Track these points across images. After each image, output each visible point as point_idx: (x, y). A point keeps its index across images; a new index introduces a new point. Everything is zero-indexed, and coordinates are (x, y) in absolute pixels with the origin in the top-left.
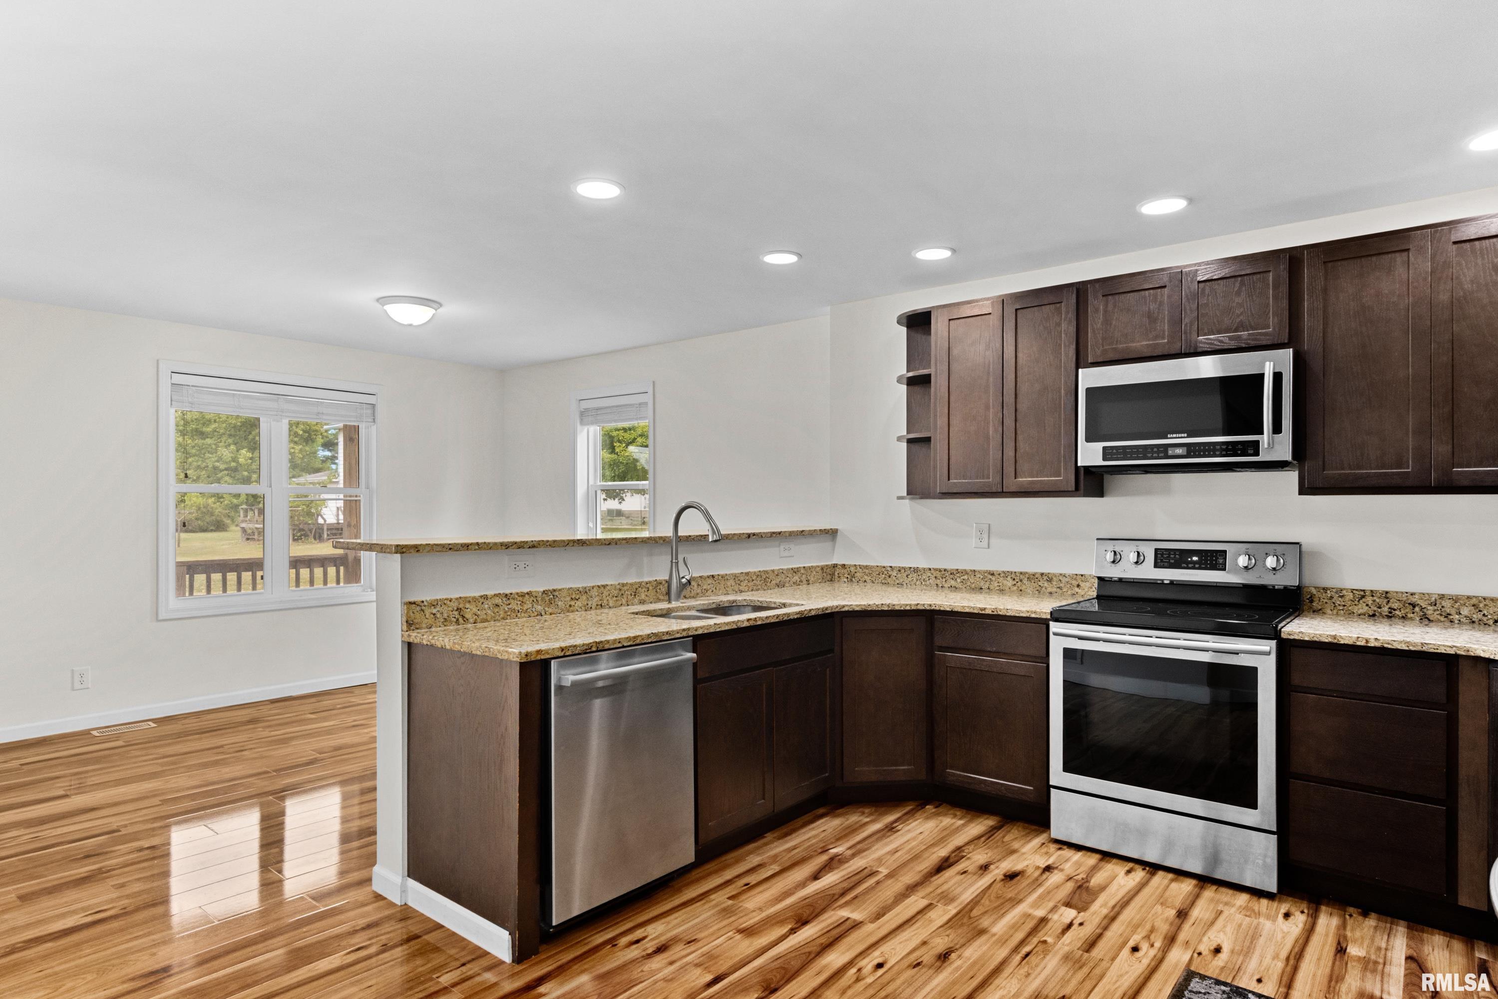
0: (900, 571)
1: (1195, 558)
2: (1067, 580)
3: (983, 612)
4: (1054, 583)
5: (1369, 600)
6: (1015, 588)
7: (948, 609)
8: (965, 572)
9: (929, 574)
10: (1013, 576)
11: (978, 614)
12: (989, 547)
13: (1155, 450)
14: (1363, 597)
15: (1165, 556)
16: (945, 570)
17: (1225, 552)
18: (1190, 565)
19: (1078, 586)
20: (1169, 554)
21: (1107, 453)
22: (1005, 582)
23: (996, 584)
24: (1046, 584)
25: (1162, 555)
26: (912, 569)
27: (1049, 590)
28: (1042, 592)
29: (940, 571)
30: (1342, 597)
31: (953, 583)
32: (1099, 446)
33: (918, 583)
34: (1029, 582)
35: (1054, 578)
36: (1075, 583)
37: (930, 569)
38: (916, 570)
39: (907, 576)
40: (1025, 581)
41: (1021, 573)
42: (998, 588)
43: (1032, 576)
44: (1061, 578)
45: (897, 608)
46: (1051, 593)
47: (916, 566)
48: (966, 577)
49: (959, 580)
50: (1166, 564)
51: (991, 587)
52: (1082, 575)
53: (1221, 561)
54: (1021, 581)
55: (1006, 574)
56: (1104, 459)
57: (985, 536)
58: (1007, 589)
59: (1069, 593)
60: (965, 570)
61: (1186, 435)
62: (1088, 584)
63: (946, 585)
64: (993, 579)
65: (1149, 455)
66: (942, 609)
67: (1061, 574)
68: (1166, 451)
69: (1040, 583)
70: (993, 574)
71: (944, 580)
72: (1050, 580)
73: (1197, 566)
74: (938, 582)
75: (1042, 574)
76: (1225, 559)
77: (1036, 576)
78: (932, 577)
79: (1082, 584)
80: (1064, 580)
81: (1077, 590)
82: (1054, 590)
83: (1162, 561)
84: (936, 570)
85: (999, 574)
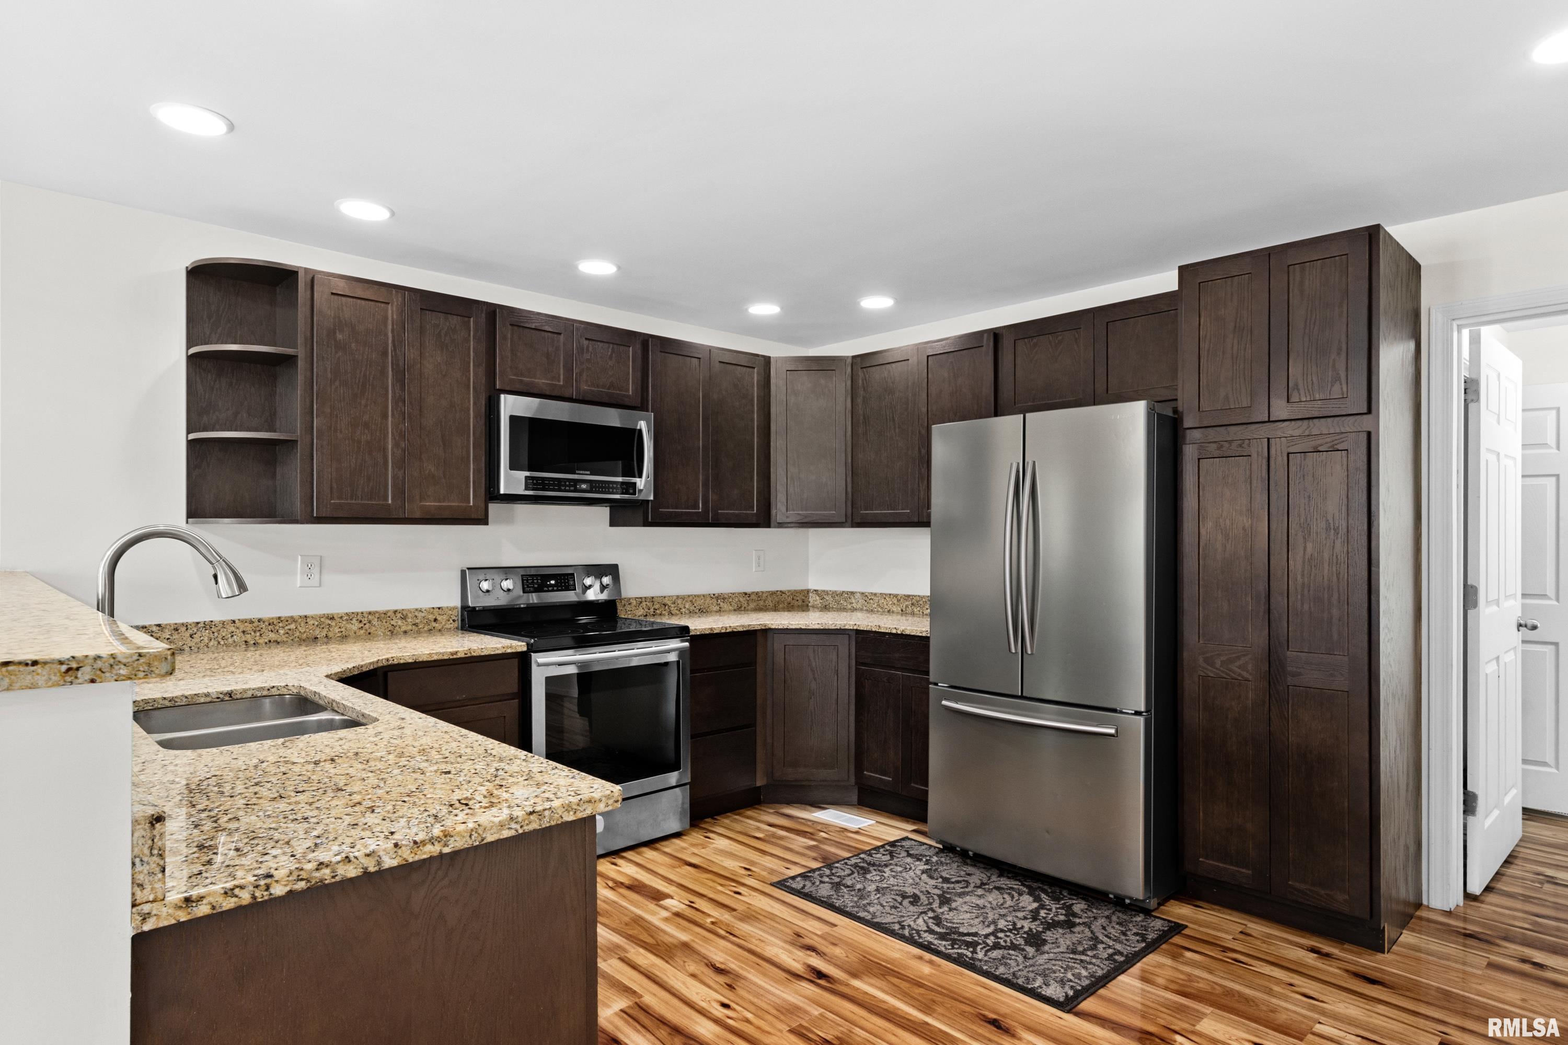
0: (176, 630)
1: (553, 582)
2: (423, 615)
3: (455, 657)
4: (410, 620)
5: (644, 603)
6: (362, 632)
7: (410, 661)
8: (292, 619)
9: (233, 629)
10: (359, 617)
11: (449, 660)
12: (320, 585)
13: (567, 483)
14: (641, 602)
15: (530, 581)
16: (259, 620)
17: (573, 574)
18: (550, 589)
19: (435, 620)
20: (533, 580)
21: (531, 483)
22: (349, 626)
23: (337, 630)
24: (400, 623)
25: (527, 580)
26: (202, 625)
27: (404, 628)
28: (395, 632)
29: (251, 622)
30: (630, 604)
31: (272, 636)
32: (522, 475)
33: (211, 644)
34: (380, 623)
35: (410, 615)
36: (431, 617)
37: (234, 622)
38: (208, 625)
39: (191, 636)
40: (375, 622)
41: (370, 613)
42: (339, 635)
43: (383, 615)
44: (416, 614)
45: (364, 669)
46: (405, 632)
47: (208, 619)
48: (293, 626)
49: (282, 632)
50: (532, 589)
51: (330, 634)
52: (439, 608)
53: (571, 583)
54: (370, 622)
55: (350, 617)
56: (526, 489)
57: (316, 571)
58: (352, 634)
59: (426, 629)
60: (292, 617)
61: (589, 473)
62: (445, 617)
63: (261, 641)
64: (333, 624)
65: (563, 488)
66: (402, 662)
67: (417, 610)
68: (575, 486)
69: (393, 622)
70: (332, 618)
71: (258, 634)
72: (404, 618)
73: (555, 588)
74: (248, 637)
75: (395, 612)
76: (574, 580)
77: (388, 615)
78: (238, 632)
79: (439, 618)
80: (420, 615)
81: (434, 624)
82: (410, 627)
83: (528, 587)
84: (242, 621)
85: (341, 617)
